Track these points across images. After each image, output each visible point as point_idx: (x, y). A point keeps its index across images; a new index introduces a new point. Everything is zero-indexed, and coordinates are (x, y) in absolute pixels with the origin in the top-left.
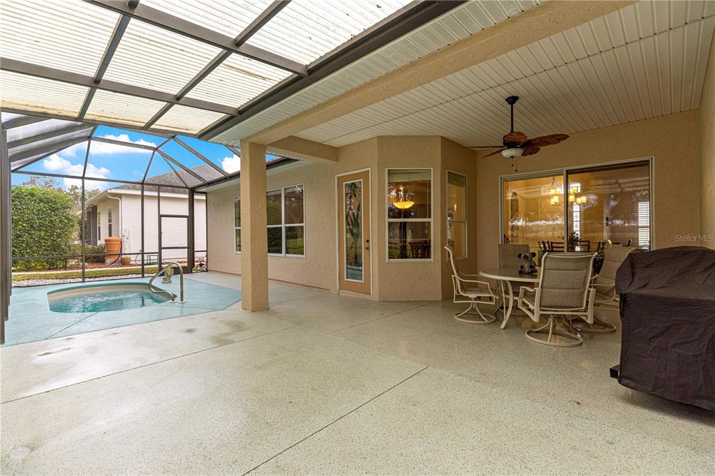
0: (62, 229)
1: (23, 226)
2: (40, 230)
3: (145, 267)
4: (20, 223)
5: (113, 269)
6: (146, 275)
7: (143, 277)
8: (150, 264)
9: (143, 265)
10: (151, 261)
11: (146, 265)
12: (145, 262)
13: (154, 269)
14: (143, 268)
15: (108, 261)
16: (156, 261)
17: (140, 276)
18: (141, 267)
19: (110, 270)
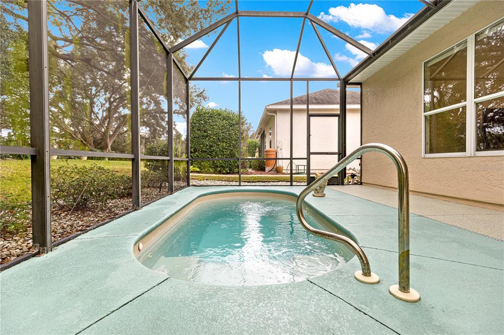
0: (236, 140)
1: (214, 139)
2: (223, 142)
3: (293, 176)
4: (212, 136)
5: (269, 176)
6: (294, 183)
7: (291, 185)
8: (298, 174)
9: (291, 174)
10: (299, 171)
11: (295, 174)
12: (294, 172)
13: (302, 178)
14: (291, 177)
15: (267, 169)
16: (303, 171)
17: (289, 184)
18: (289, 176)
19: (267, 177)
